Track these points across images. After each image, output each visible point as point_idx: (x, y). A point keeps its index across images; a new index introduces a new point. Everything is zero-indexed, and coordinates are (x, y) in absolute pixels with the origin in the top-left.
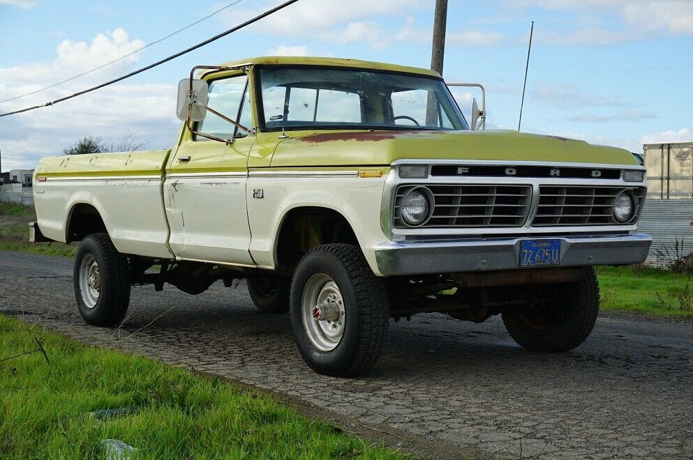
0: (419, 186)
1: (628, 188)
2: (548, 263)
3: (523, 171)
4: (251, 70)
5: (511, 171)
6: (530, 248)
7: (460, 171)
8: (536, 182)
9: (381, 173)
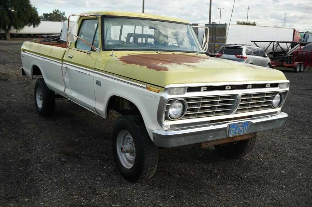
0: (180, 99)
1: (281, 92)
2: (242, 134)
3: (234, 87)
4: (100, 17)
5: (228, 88)
6: (234, 127)
7: (202, 89)
8: (240, 92)
9: (159, 91)
